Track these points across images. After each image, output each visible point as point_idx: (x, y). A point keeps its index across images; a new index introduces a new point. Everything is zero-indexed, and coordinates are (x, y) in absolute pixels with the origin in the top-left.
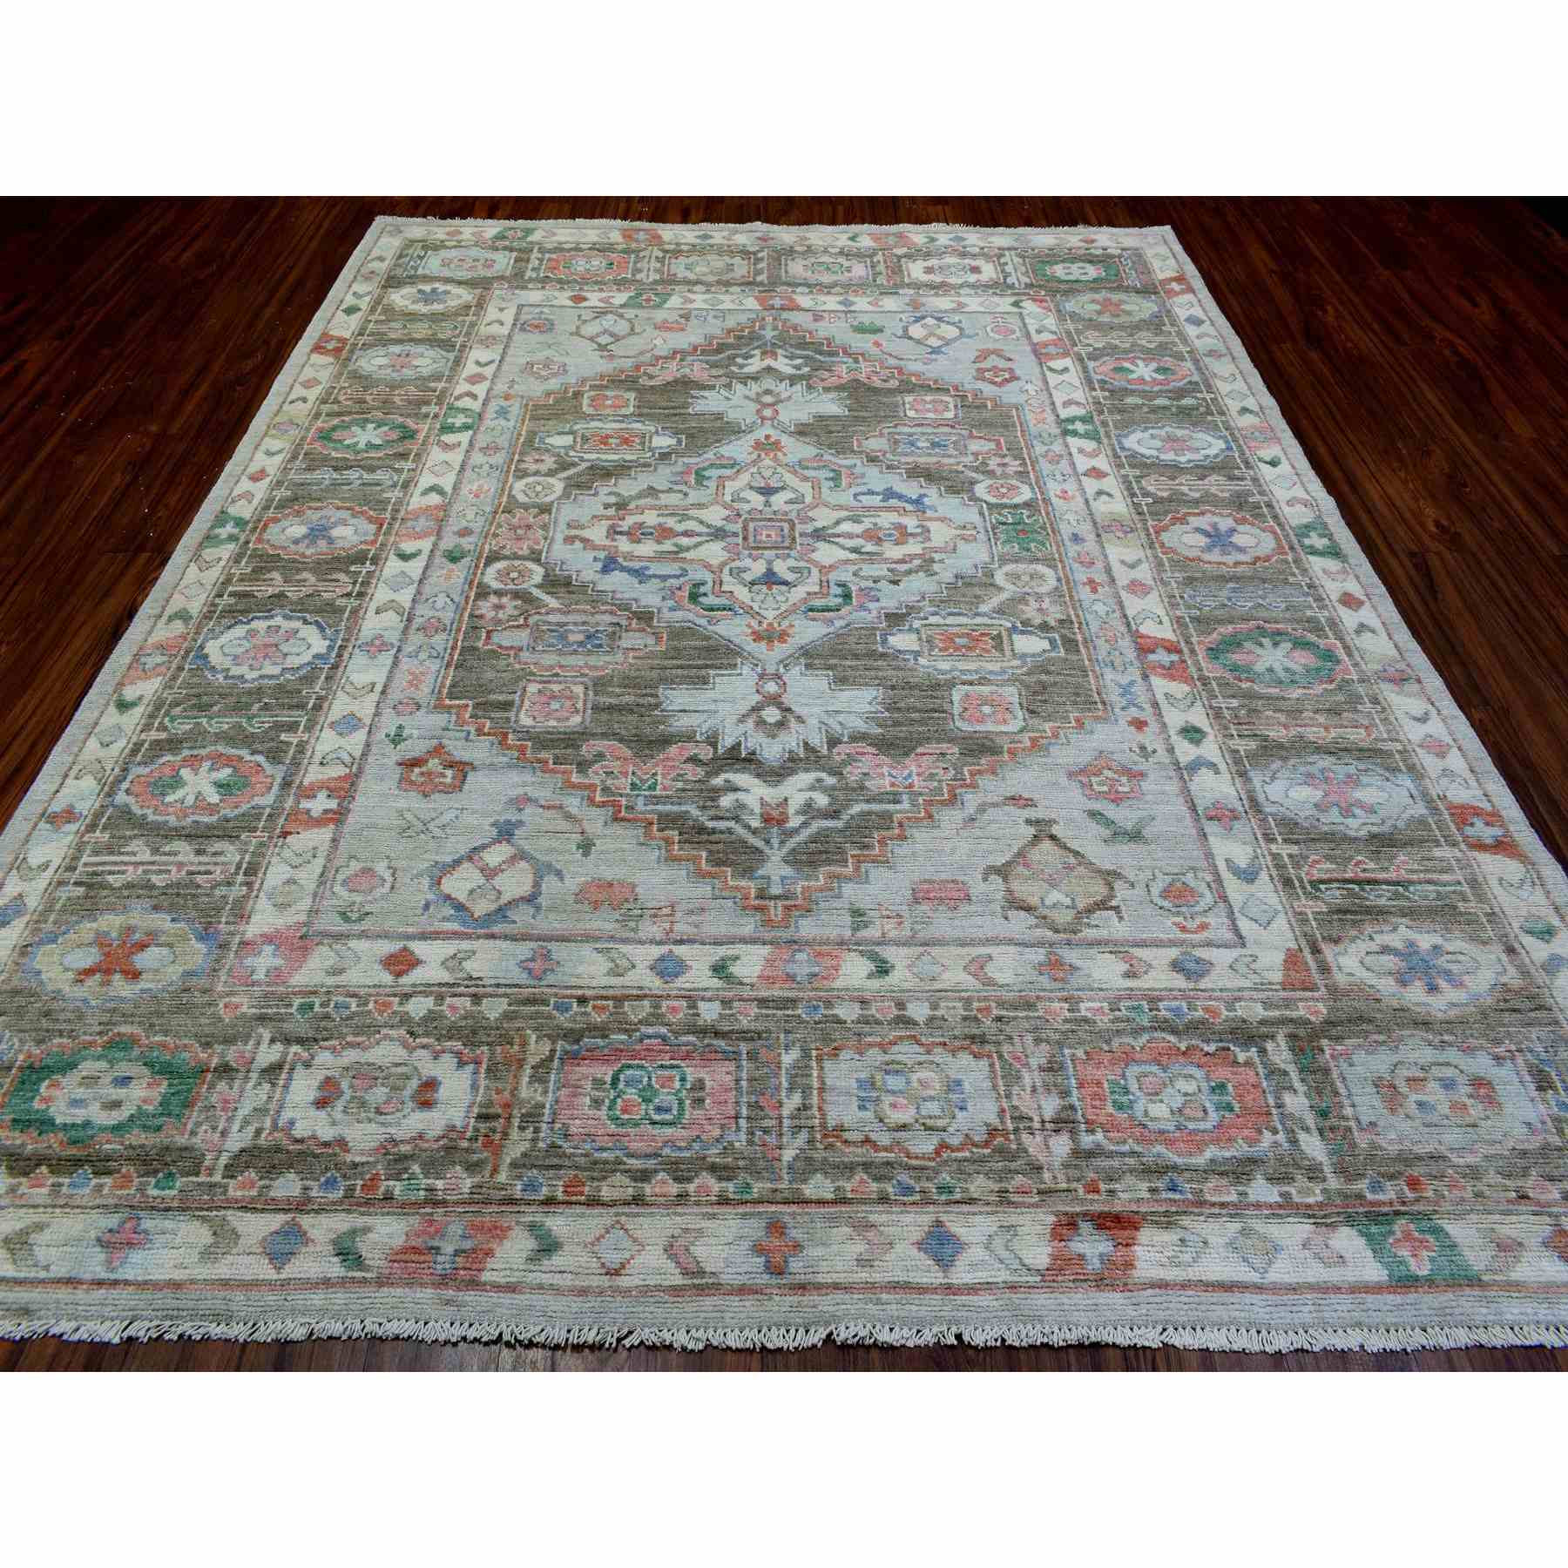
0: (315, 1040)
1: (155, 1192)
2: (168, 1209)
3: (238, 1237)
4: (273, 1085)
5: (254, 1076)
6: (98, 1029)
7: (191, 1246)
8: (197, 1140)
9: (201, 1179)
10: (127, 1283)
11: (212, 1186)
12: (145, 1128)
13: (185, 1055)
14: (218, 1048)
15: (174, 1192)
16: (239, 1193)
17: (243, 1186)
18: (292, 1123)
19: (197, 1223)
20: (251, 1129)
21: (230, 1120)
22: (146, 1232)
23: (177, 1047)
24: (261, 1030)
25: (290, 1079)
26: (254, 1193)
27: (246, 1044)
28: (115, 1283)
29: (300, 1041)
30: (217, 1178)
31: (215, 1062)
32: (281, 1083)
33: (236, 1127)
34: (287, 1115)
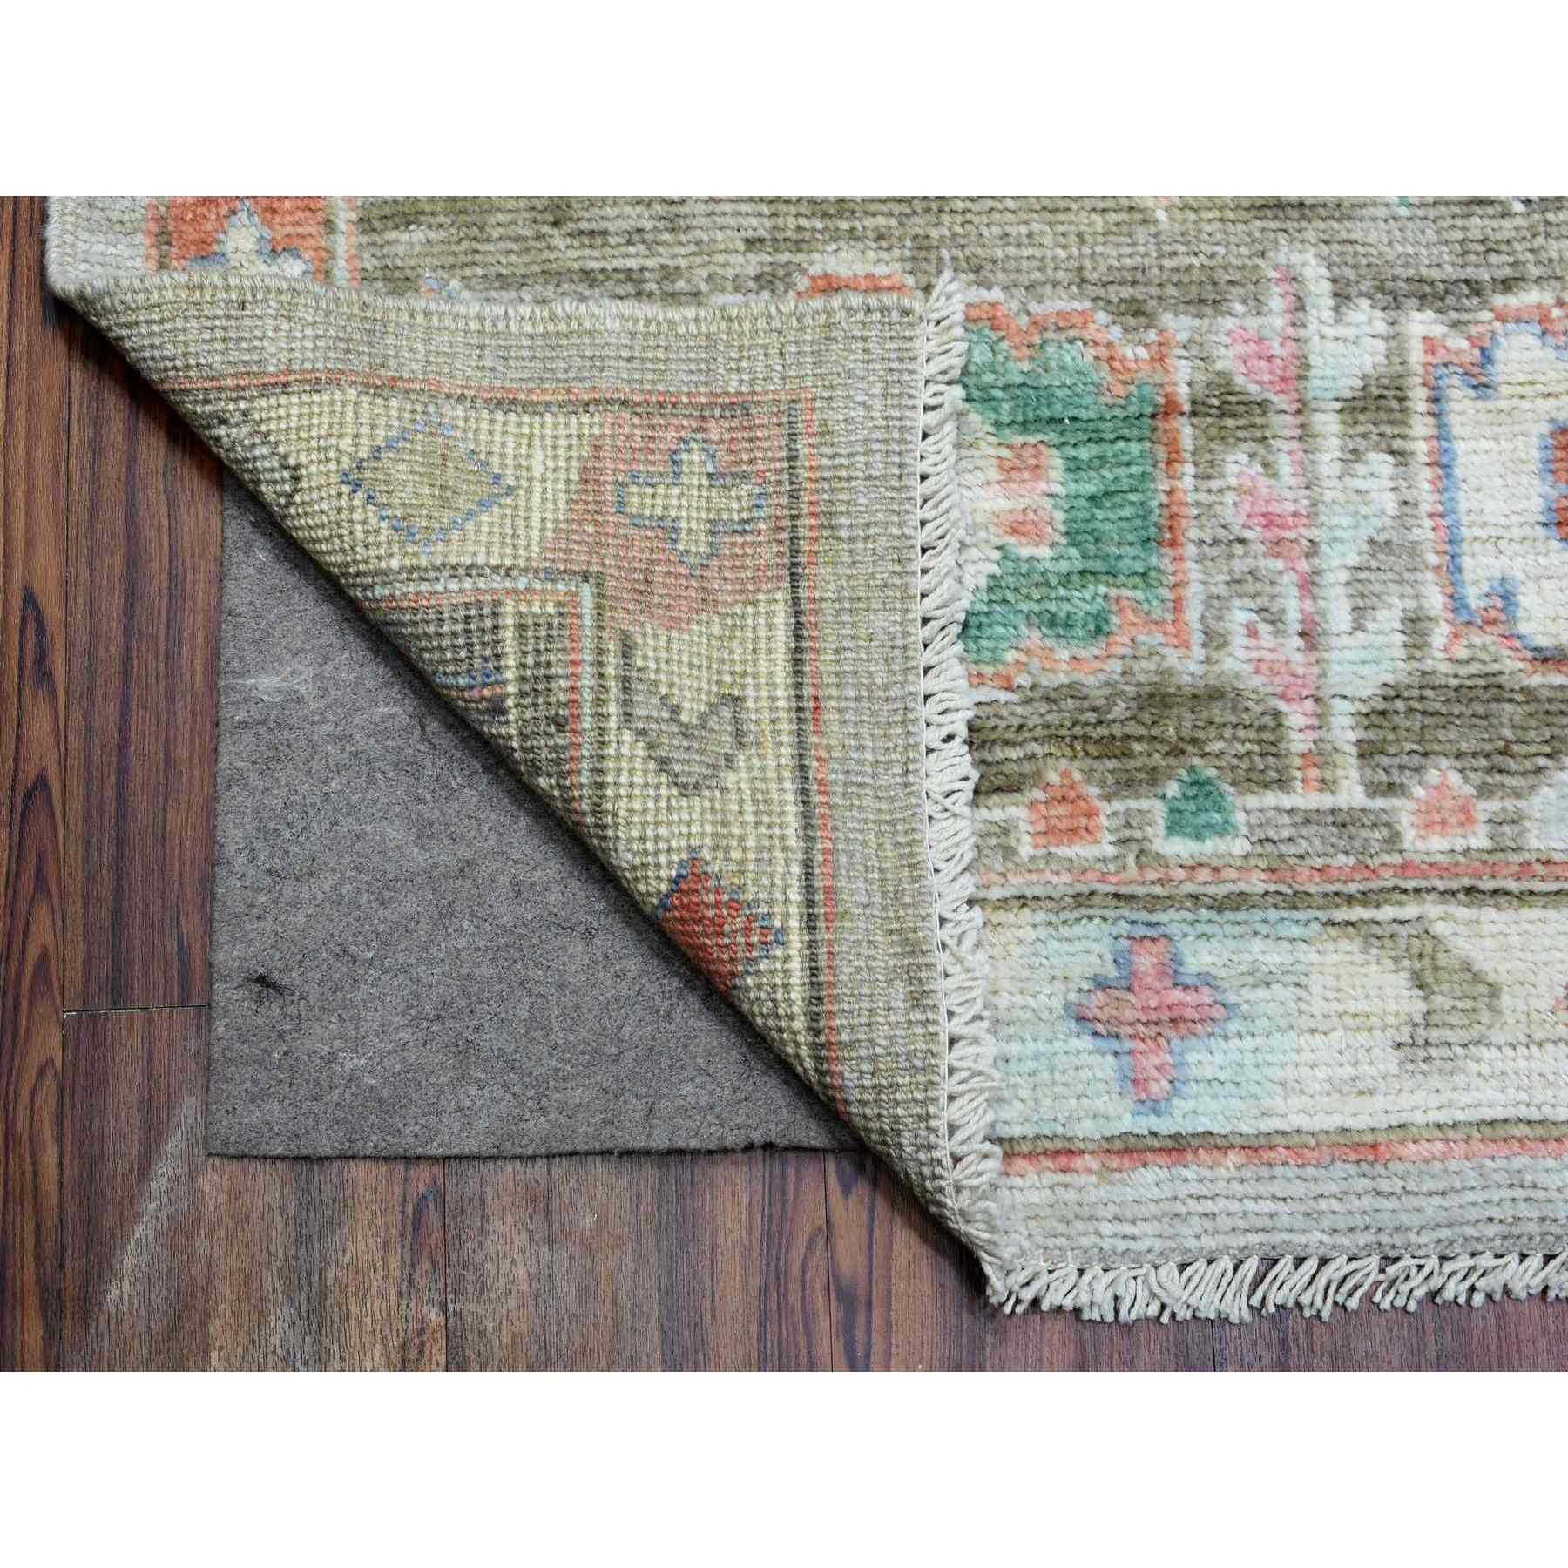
0: (1475, 289)
1: (1180, 848)
2: (1239, 901)
3: (1494, 991)
4: (1401, 457)
5: (1328, 423)
6: (753, 264)
7: (1359, 1022)
8: (1235, 662)
9: (1304, 799)
10: (1212, 1143)
11: (1343, 821)
12: (1056, 624)
13: (1078, 356)
14: (1178, 325)
15: (1240, 846)
16: (1437, 844)
17: (1433, 821)
18: (1506, 596)
19: (1348, 947)
20: (1388, 618)
21: (1309, 585)
22: (1207, 980)
23: (1038, 325)
24: (1284, 254)
25: (1442, 434)
26: (1480, 840)
27: (1257, 305)
28: (1178, 1147)
29: (1429, 294)
30: (1351, 793)
31: (1183, 378)
32: (1421, 448)
33: (1339, 614)
34: (1480, 569)
